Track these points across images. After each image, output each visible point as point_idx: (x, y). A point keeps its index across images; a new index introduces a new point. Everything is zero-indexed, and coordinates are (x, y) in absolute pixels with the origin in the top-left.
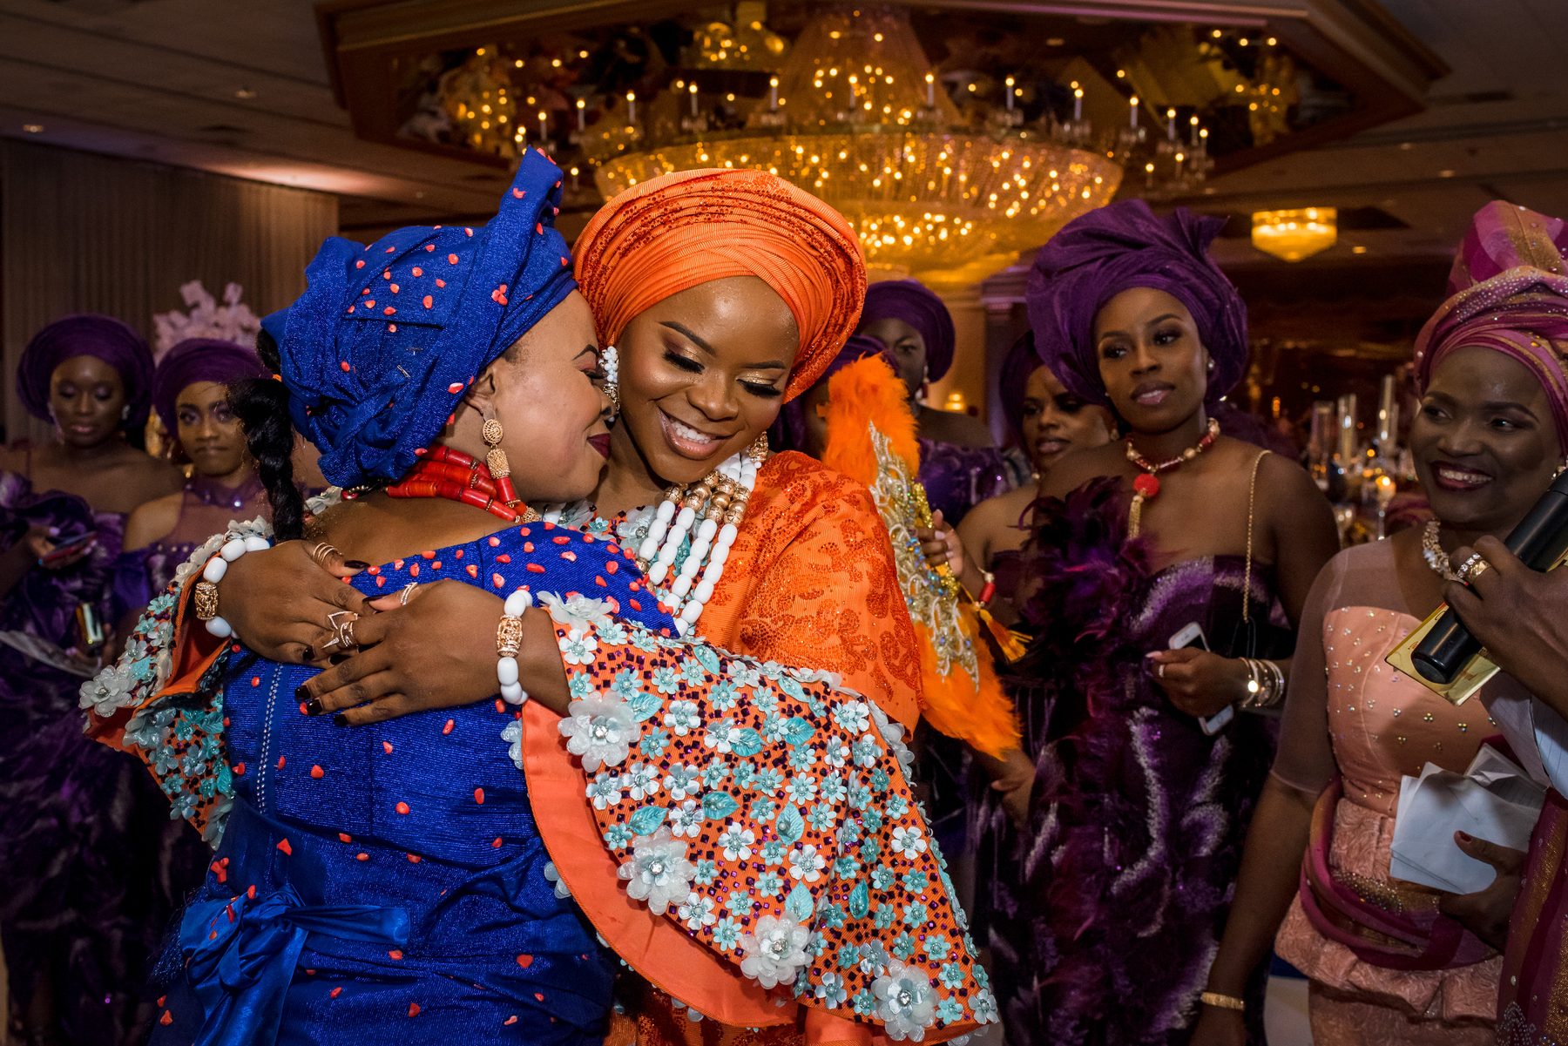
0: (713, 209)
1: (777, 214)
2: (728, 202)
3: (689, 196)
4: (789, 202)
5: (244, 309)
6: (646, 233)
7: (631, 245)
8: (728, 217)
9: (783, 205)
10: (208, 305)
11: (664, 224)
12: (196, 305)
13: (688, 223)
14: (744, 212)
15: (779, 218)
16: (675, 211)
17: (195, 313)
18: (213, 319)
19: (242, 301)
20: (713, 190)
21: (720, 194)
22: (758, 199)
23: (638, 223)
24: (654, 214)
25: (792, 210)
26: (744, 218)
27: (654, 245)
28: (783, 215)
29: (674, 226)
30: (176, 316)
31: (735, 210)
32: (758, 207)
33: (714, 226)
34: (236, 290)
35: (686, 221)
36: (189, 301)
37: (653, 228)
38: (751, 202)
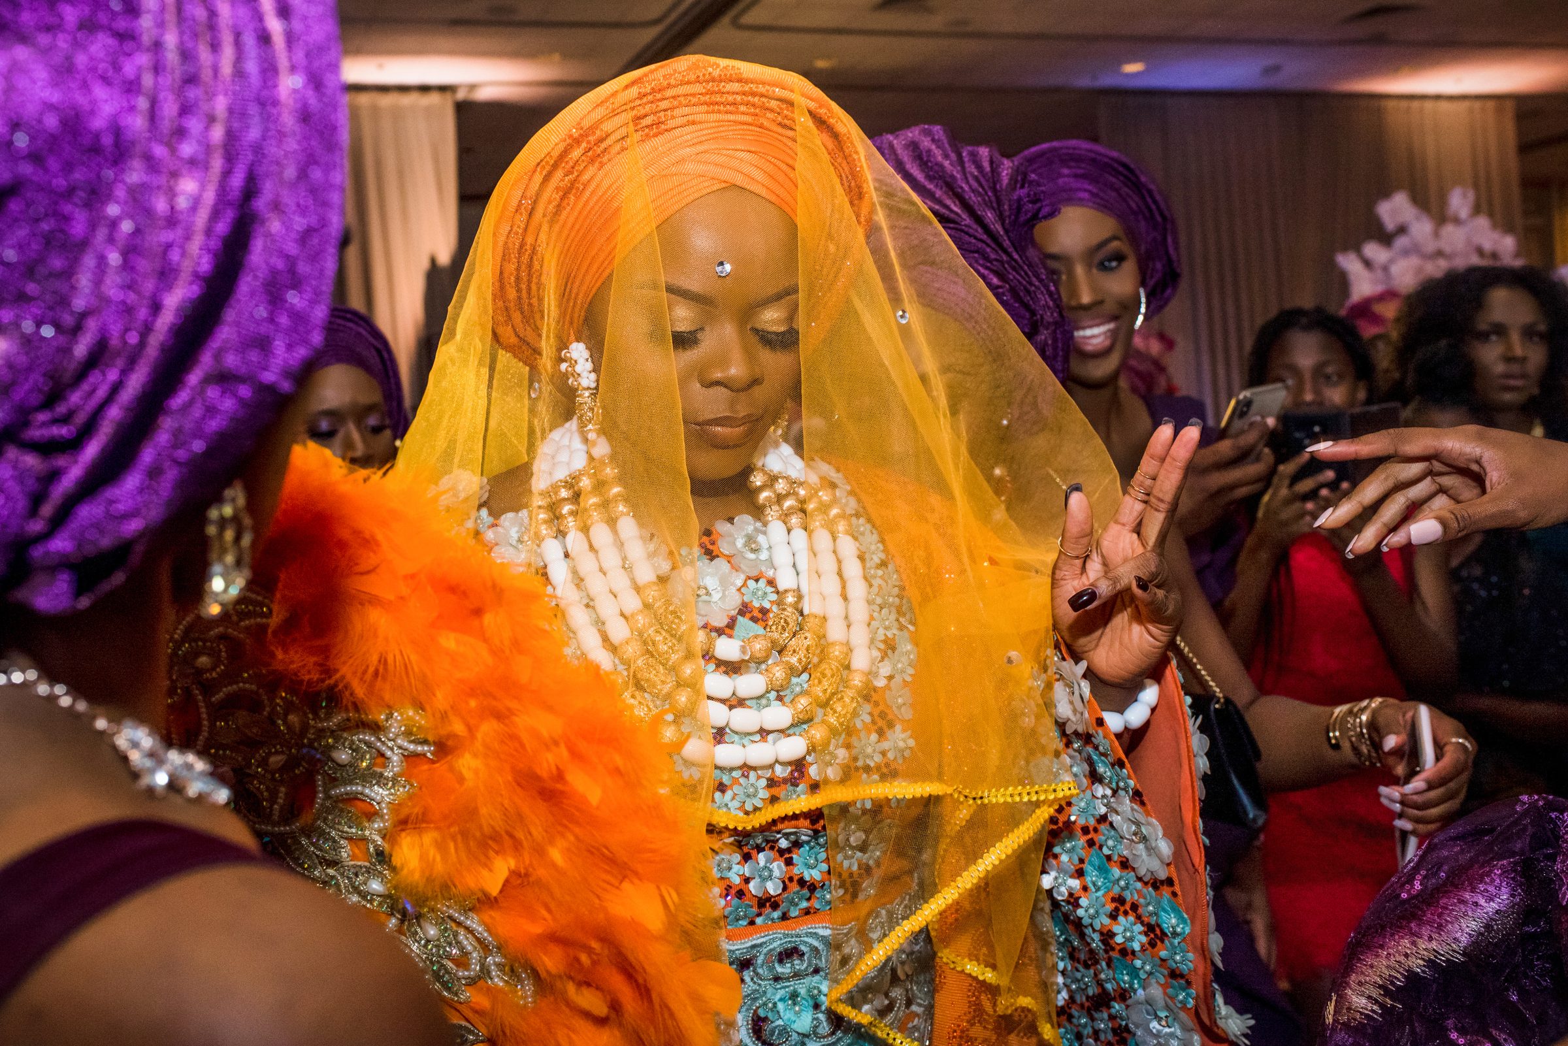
0: (648, 121)
1: (730, 98)
2: (664, 105)
3: (615, 113)
4: (740, 81)
5: (1483, 222)
6: (573, 183)
7: (559, 206)
8: (671, 124)
9: (731, 87)
10: (1421, 228)
11: (592, 161)
12: (1402, 230)
13: (623, 149)
14: (687, 110)
15: (734, 104)
16: (602, 140)
17: (1401, 242)
18: (1430, 246)
19: (1477, 210)
20: (642, 96)
21: (650, 98)
22: (698, 88)
23: (559, 174)
24: (576, 153)
25: (747, 88)
26: (691, 118)
27: (587, 193)
28: (739, 98)
29: (605, 159)
30: (1372, 250)
31: (677, 112)
32: (703, 99)
33: (657, 141)
34: (1465, 196)
35: (617, 147)
36: (1390, 225)
37: (581, 173)
38: (693, 95)
